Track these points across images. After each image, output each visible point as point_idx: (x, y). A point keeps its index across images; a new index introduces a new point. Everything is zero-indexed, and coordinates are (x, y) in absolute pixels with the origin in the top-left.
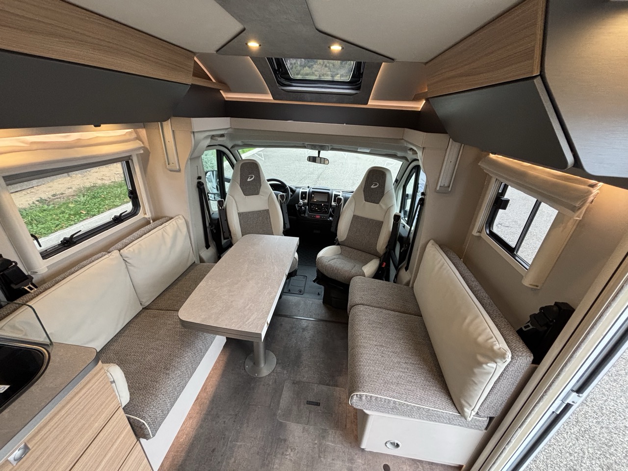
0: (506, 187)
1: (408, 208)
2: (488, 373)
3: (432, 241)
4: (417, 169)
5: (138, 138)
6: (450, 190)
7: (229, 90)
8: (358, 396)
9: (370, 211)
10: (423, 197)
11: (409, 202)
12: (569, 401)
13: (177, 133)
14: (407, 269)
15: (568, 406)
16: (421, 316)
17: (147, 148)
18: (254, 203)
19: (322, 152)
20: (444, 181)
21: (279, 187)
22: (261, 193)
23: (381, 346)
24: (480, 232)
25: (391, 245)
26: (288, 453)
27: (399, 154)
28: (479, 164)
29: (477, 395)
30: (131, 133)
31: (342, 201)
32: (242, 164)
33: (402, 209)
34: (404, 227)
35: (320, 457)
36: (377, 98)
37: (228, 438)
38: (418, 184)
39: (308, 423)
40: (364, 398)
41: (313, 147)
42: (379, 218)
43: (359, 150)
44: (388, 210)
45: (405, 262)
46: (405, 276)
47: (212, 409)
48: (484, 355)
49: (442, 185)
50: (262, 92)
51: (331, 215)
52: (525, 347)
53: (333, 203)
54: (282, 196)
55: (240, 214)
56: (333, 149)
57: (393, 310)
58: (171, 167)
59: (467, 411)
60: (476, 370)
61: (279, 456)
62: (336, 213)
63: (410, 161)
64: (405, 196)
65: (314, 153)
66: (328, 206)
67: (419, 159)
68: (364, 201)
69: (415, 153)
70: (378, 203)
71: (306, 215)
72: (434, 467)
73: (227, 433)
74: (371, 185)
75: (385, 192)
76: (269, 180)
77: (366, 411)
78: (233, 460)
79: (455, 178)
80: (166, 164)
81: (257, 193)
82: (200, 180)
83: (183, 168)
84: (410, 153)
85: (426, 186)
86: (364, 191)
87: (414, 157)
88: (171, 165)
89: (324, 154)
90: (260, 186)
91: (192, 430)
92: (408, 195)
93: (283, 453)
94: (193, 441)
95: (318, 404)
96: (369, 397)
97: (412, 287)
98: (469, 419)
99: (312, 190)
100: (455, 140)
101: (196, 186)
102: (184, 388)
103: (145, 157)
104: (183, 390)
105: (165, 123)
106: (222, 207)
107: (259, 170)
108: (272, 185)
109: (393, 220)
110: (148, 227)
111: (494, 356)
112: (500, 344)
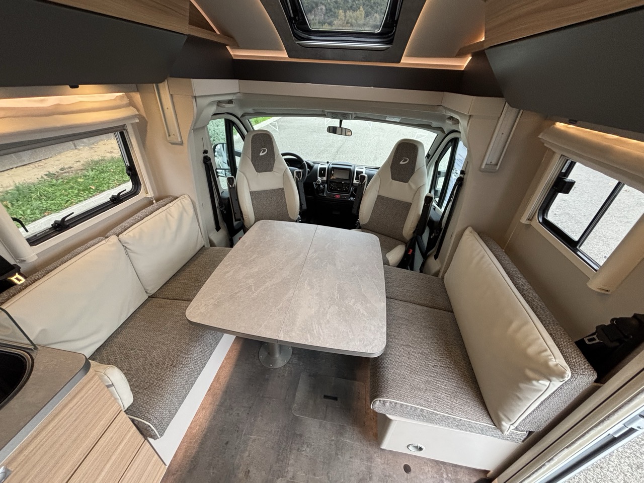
0: (572, 165)
1: (439, 186)
2: (539, 391)
3: (470, 229)
4: (455, 142)
5: (132, 104)
6: (497, 169)
7: (237, 46)
8: (382, 402)
9: (397, 190)
10: (462, 175)
11: (441, 181)
12: (634, 426)
13: (176, 99)
14: (436, 257)
15: (632, 431)
16: (452, 312)
17: (143, 117)
18: (268, 181)
19: (344, 121)
20: (491, 157)
21: (295, 162)
22: (275, 169)
23: (408, 346)
24: (531, 219)
25: (419, 230)
26: (304, 449)
27: (435, 124)
28: (540, 137)
29: (520, 411)
30: (122, 97)
31: (366, 180)
32: (254, 135)
33: (433, 187)
34: (434, 209)
35: (337, 454)
36: (412, 55)
37: (242, 431)
38: (455, 159)
39: (325, 418)
40: (388, 404)
41: (334, 116)
42: (407, 198)
43: (387, 119)
44: (419, 190)
46: (434, 264)
47: (225, 400)
48: (534, 370)
49: (489, 163)
50: (275, 48)
51: (352, 195)
52: (587, 363)
53: (355, 181)
54: (298, 173)
55: (252, 193)
56: (357, 118)
57: (421, 305)
58: (172, 139)
59: (505, 425)
60: (522, 385)
61: (294, 451)
62: (359, 192)
63: (446, 133)
64: (436, 174)
65: (335, 123)
66: (349, 184)
67: (461, 131)
68: (391, 180)
69: (457, 122)
70: (407, 182)
71: (325, 195)
72: (458, 469)
73: (240, 426)
74: (400, 161)
75: (416, 169)
76: (284, 155)
77: (388, 416)
78: (247, 453)
80: (166, 136)
81: (271, 170)
82: (206, 155)
83: (185, 141)
84: (450, 122)
85: (467, 163)
86: (391, 168)
87: (454, 128)
88: (172, 136)
89: (346, 124)
90: (274, 161)
91: (205, 421)
92: (440, 173)
93: (299, 449)
94: (207, 432)
95: (336, 399)
96: (393, 404)
97: (443, 278)
98: (506, 433)
99: (331, 166)
100: (512, 105)
101: (202, 161)
102: (192, 385)
103: (142, 128)
104: (192, 387)
105: (160, 85)
106: (232, 185)
107: (272, 142)
108: (286, 160)
109: (423, 202)
110: (150, 208)
111: (548, 373)
112: (557, 360)
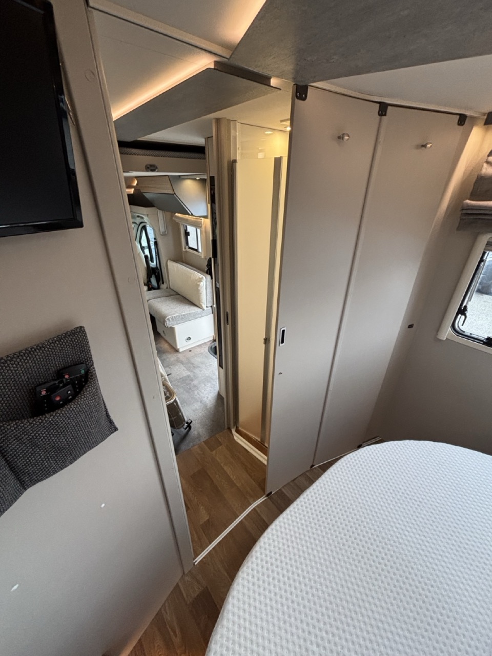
0: (186, 227)
3: (169, 261)
4: (144, 228)
6: (166, 233)
8: (168, 319)
10: (155, 240)
11: (147, 251)
14: (163, 283)
16: (179, 294)
20: (162, 229)
23: (168, 306)
24: (185, 249)
28: (173, 219)
38: (148, 236)
45: (161, 282)
46: (164, 285)
49: (162, 231)
59: (204, 307)
60: (199, 289)
63: (138, 224)
64: (143, 248)
67: (145, 222)
69: (142, 218)
77: (173, 326)
79: (167, 227)
84: (138, 219)
85: (155, 234)
87: (142, 221)
96: (172, 318)
97: (170, 288)
98: (206, 311)
100: (159, 209)
112: (201, 276)
